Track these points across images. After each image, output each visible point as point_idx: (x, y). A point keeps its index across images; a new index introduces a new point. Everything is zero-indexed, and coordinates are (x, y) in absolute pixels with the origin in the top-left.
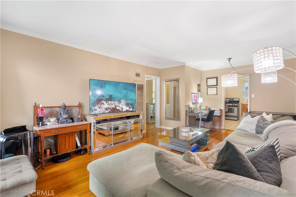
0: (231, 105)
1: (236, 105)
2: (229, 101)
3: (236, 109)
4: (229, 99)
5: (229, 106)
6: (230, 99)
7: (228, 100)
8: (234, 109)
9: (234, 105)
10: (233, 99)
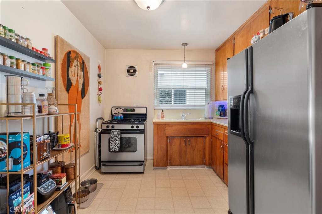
0: (128, 127)
1: (141, 127)
2: (122, 116)
3: (140, 138)
4: (125, 110)
5: (123, 131)
6: (127, 110)
7: (121, 111)
8: (135, 139)
9: (135, 128)
10: (134, 111)
